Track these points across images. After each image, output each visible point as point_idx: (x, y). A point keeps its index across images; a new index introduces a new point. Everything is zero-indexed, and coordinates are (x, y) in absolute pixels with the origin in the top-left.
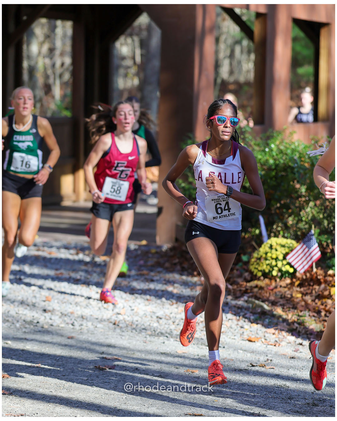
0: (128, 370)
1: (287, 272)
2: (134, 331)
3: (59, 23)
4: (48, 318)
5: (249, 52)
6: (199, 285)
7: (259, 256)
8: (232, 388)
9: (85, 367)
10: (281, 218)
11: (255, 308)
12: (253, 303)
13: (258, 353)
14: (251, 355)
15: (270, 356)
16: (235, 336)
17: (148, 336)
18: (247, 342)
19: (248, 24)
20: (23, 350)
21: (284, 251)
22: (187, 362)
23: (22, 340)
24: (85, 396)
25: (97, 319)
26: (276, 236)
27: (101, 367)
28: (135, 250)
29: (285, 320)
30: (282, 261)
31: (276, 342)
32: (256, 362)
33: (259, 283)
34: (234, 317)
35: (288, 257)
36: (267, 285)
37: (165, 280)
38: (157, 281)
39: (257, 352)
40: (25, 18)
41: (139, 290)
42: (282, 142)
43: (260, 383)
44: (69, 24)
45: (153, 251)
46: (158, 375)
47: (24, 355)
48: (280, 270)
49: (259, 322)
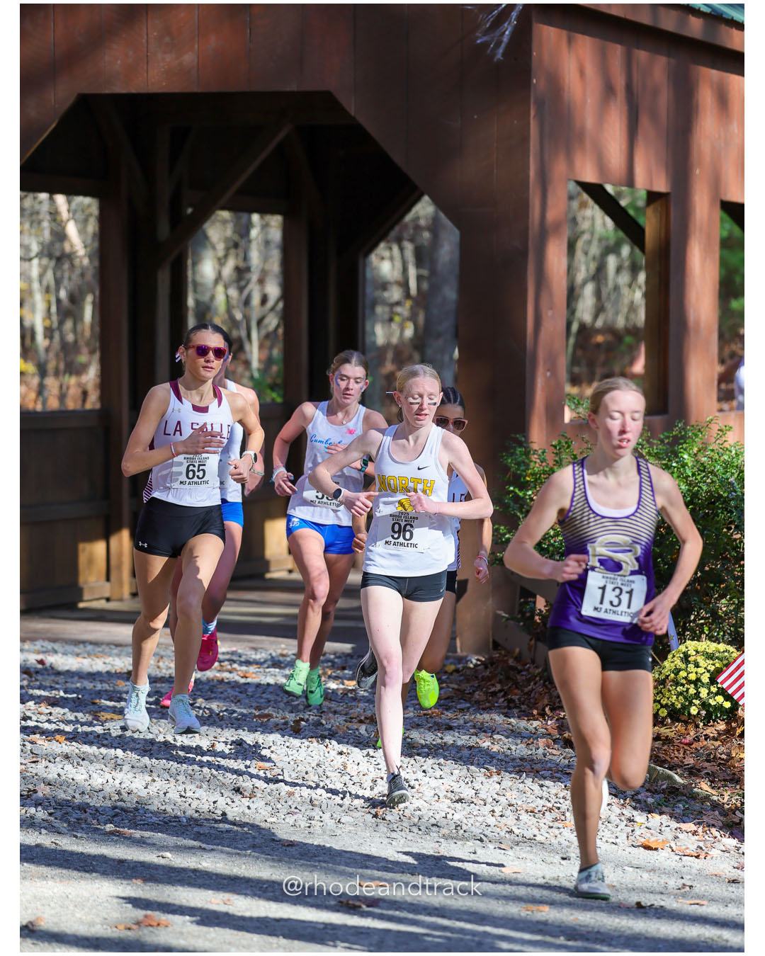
0: (404, 909)
1: (719, 708)
2: (415, 829)
3: (255, 217)
4: (243, 806)
5: (634, 269)
6: (543, 736)
7: (662, 677)
9: (320, 903)
10: (706, 600)
11: (656, 780)
13: (665, 873)
14: (650, 876)
15: (688, 877)
16: (617, 837)
17: (442, 841)
18: (642, 849)
19: (631, 212)
20: (195, 871)
21: (712, 666)
22: (522, 891)
23: (193, 851)
25: (341, 806)
26: (696, 637)
27: (351, 902)
29: (716, 806)
30: (708, 686)
31: (699, 850)
32: (661, 890)
33: (664, 731)
34: (614, 801)
35: (720, 679)
36: (680, 735)
37: (474, 727)
38: (459, 729)
39: (663, 871)
40: (190, 211)
41: (423, 746)
42: (702, 449)
43: (669, 932)
44: (276, 221)
45: (451, 667)
47: (197, 880)
48: (705, 705)
49: (664, 809)
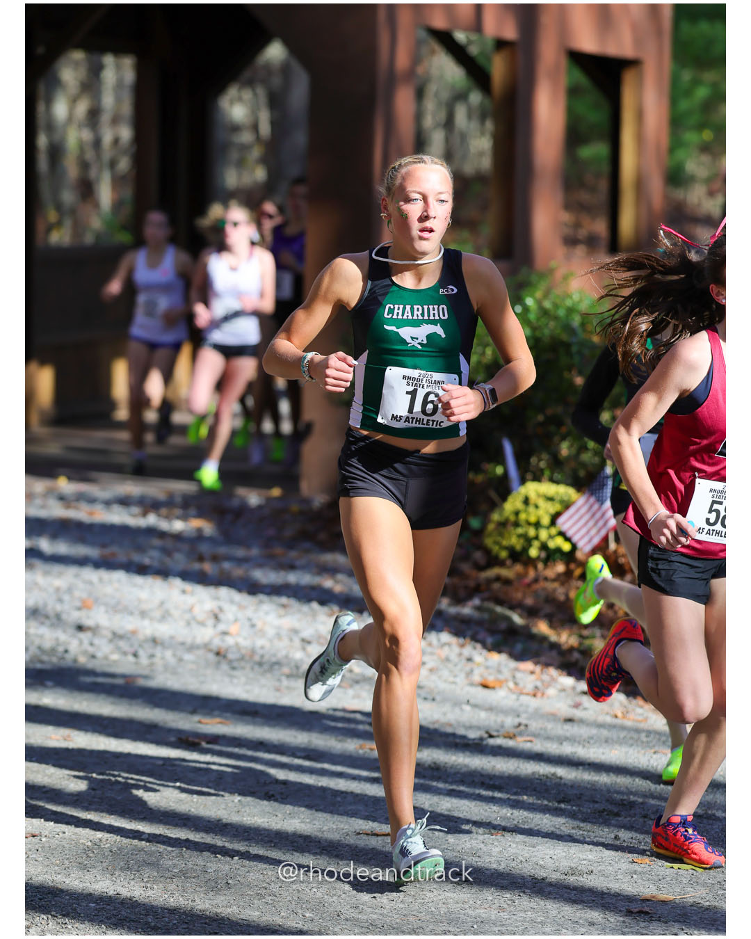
0: (244, 745)
1: (558, 550)
2: (257, 668)
3: (109, 60)
4: (86, 642)
5: (483, 117)
7: (502, 519)
8: (450, 780)
9: (160, 739)
10: (547, 443)
11: (495, 621)
12: (491, 612)
13: (501, 712)
14: (487, 714)
15: (524, 716)
16: (455, 676)
17: (284, 678)
18: (480, 689)
19: (482, 61)
21: (553, 508)
24: (158, 798)
25: (183, 644)
26: (537, 478)
27: (190, 739)
28: (260, 507)
29: (555, 646)
30: (548, 528)
31: (536, 690)
32: (498, 728)
33: (504, 572)
34: (453, 640)
35: (560, 520)
36: (520, 577)
37: (317, 566)
38: (304, 568)
39: (500, 710)
40: (40, 50)
41: (266, 586)
42: (547, 294)
43: (505, 768)
44: (128, 63)
45: (295, 507)
46: (303, 754)
47: (37, 715)
48: (544, 547)
49: (503, 648)
